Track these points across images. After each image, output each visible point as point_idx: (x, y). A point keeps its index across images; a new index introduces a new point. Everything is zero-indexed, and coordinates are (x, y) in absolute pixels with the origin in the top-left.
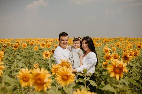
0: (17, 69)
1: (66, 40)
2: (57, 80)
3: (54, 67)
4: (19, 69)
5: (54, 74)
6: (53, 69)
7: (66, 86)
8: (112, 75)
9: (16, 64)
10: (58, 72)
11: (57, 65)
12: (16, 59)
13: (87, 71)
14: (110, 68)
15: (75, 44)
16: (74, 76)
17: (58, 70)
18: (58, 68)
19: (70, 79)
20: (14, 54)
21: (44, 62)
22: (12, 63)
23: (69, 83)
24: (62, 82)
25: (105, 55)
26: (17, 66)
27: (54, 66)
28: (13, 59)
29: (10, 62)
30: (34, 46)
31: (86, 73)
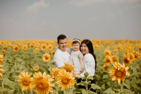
0: (17, 71)
1: (65, 43)
2: (57, 84)
3: (54, 71)
4: (19, 72)
5: (54, 77)
6: (53, 72)
7: (66, 90)
8: (114, 79)
9: (16, 67)
10: (58, 75)
11: (57, 68)
12: (16, 61)
13: (88, 74)
14: (111, 72)
15: (74, 47)
16: (74, 80)
17: (58, 74)
18: (58, 71)
19: (70, 82)
20: (14, 56)
21: (45, 65)
22: (12, 66)
23: (70, 87)
24: (62, 85)
25: (105, 58)
26: (18, 69)
27: (54, 69)
28: (13, 61)
29: (10, 65)
30: (35, 49)
31: (87, 76)
